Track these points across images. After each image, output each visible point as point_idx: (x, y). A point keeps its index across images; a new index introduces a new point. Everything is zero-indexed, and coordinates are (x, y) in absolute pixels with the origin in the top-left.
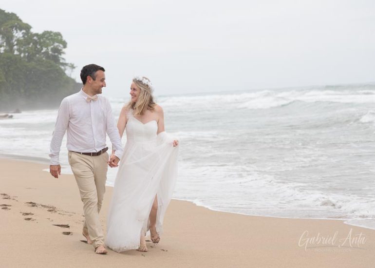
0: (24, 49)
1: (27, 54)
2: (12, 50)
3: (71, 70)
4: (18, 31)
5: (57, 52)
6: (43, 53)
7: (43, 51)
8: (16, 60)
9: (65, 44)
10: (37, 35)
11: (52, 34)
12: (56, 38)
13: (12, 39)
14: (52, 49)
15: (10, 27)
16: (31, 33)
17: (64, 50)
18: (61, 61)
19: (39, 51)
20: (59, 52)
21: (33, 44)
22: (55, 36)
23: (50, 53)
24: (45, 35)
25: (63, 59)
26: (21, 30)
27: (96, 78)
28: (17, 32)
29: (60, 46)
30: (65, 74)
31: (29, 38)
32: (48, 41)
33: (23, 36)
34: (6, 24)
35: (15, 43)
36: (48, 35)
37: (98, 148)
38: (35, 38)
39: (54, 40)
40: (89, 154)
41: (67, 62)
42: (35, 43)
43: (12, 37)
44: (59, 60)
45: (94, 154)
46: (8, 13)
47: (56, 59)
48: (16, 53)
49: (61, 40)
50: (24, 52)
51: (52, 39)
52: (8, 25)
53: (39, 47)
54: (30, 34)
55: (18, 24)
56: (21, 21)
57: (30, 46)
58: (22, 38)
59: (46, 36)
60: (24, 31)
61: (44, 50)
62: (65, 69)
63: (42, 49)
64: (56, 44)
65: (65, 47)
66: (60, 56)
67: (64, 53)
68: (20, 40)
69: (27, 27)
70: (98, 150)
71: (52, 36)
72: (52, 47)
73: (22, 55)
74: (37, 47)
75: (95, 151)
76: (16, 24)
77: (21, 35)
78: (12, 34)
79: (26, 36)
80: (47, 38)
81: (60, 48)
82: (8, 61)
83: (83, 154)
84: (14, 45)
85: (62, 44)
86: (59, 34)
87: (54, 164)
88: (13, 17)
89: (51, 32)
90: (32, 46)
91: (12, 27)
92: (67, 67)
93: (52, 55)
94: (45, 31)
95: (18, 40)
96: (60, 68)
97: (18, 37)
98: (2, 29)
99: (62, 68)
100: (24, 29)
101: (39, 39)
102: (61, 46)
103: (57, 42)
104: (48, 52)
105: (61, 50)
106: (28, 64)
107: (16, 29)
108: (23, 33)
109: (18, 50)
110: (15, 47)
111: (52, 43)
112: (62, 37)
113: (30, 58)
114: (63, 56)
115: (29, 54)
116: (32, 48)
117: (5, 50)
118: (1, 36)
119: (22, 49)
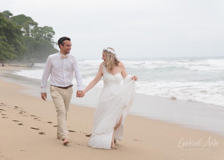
0: (35, 35)
1: (36, 37)
2: (28, 35)
3: (56, 46)
4: (32, 26)
5: (50, 37)
6: (43, 37)
7: (43, 36)
8: (30, 39)
9: (54, 33)
10: (41, 28)
12: (50, 30)
13: (29, 29)
14: (48, 35)
15: (28, 24)
16: (38, 27)
17: (53, 36)
18: (52, 41)
19: (41, 36)
20: (51, 36)
21: (39, 32)
23: (47, 37)
25: (53, 40)
26: (33, 25)
27: (64, 45)
29: (51, 34)
30: (54, 47)
31: (37, 29)
32: (46, 31)
33: (34, 28)
34: (26, 22)
35: (30, 31)
36: (46, 28)
37: (66, 85)
38: (40, 29)
39: (49, 31)
40: (61, 88)
41: (54, 41)
42: (40, 32)
43: (29, 28)
44: (51, 40)
45: (64, 88)
46: (27, 17)
47: (49, 40)
48: (30, 36)
50: (34, 36)
52: (26, 23)
53: (41, 34)
55: (32, 22)
56: (33, 21)
57: (37, 33)
58: (33, 29)
59: (45, 29)
60: (34, 26)
61: (44, 35)
62: (54, 45)
63: (43, 35)
64: (50, 33)
65: (54, 34)
66: (51, 38)
67: (53, 37)
68: (33, 30)
69: (36, 24)
70: (66, 86)
71: (48, 29)
72: (48, 34)
73: (33, 37)
74: (40, 34)
75: (64, 87)
76: (31, 22)
77: (33, 28)
78: (29, 27)
79: (35, 28)
80: (46, 30)
81: (51, 35)
82: (27, 40)
83: (58, 87)
84: (29, 32)
86: (51, 28)
88: (29, 18)
89: (48, 27)
90: (38, 33)
91: (29, 24)
92: (54, 44)
93: (47, 38)
94: (45, 26)
95: (32, 30)
96: (51, 44)
97: (32, 28)
98: (24, 24)
99: (53, 44)
100: (35, 25)
101: (42, 30)
102: (52, 33)
103: (51, 32)
105: (52, 36)
106: (36, 42)
107: (30, 25)
108: (34, 27)
109: (32, 35)
110: (30, 33)
112: (53, 29)
113: (37, 39)
114: (53, 38)
115: (37, 36)
116: (38, 34)
117: (25, 35)
118: (23, 28)
119: (34, 34)
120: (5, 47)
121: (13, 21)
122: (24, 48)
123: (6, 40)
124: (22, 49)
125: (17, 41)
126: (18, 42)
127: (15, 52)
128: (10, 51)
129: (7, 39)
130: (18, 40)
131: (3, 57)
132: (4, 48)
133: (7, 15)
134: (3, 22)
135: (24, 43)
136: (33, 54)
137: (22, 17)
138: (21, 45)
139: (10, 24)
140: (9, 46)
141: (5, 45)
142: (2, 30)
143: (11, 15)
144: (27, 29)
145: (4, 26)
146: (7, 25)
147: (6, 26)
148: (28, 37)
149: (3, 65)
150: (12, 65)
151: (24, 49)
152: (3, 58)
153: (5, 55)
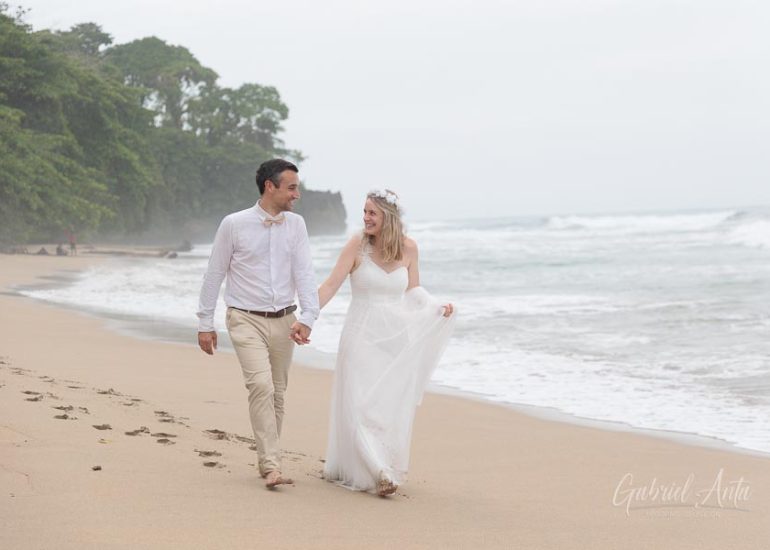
0: (203, 120)
1: (207, 130)
2: (177, 123)
4: (192, 83)
5: (268, 128)
6: (240, 129)
7: (239, 125)
8: (183, 142)
9: (284, 112)
10: (228, 91)
11: (259, 90)
12: (266, 98)
13: (179, 100)
14: (258, 121)
15: (175, 76)
16: (218, 89)
17: (282, 123)
18: (276, 145)
19: (231, 125)
20: (272, 126)
21: (221, 109)
22: (265, 95)
23: (255, 128)
24: (245, 92)
25: (280, 141)
26: (196, 82)
27: (281, 185)
28: (189, 85)
29: (274, 116)
31: (213, 96)
32: (250, 105)
33: (201, 94)
34: (168, 68)
35: (185, 107)
36: (251, 91)
37: (277, 305)
38: (225, 98)
39: (262, 103)
40: (261, 314)
41: (287, 147)
42: (225, 108)
43: (179, 94)
44: (272, 144)
45: (270, 315)
46: (173, 46)
47: (265, 141)
48: (186, 127)
49: (277, 102)
50: (203, 125)
51: (258, 100)
52: (169, 71)
53: (231, 116)
54: (214, 90)
55: (191, 68)
56: (197, 62)
57: (215, 114)
58: (198, 99)
59: (246, 94)
60: (202, 84)
61: (243, 122)
63: (238, 121)
64: (266, 111)
65: (284, 116)
66: (273, 135)
67: (282, 129)
68: (196, 102)
69: (210, 76)
70: (278, 308)
71: (258, 94)
72: (259, 116)
73: (198, 132)
74: (227, 117)
75: (272, 310)
76: (188, 68)
77: (197, 92)
78: (179, 88)
79: (207, 94)
80: (249, 99)
81: (274, 119)
82: (170, 143)
83: (252, 313)
84: (183, 112)
85: (278, 110)
86: (272, 91)
87: (205, 329)
88: (181, 53)
89: (257, 86)
90: (218, 114)
91: (179, 76)
93: (257, 132)
94: (246, 85)
95: (190, 102)
97: (191, 95)
98: (159, 78)
100: (204, 80)
101: (232, 99)
102: (277, 114)
103: (269, 107)
104: (250, 126)
105: (276, 123)
106: (208, 151)
107: (186, 79)
108: (200, 88)
109: (191, 121)
110: (185, 116)
111: (258, 107)
112: (278, 96)
113: (213, 139)
114: (279, 135)
115: (211, 129)
116: (217, 117)
117: (164, 122)
118: (157, 93)
119: (199, 120)
120: (65, 179)
121: (111, 65)
122: (151, 180)
123: (78, 150)
124: (145, 184)
125: (124, 151)
126: (125, 155)
127: (109, 195)
128: (91, 195)
129: (81, 143)
130: (127, 146)
131: (60, 219)
132: (61, 181)
133: (87, 40)
134: (65, 74)
135: (152, 160)
136: (197, 204)
137: (152, 45)
138: (137, 165)
139: (94, 82)
140: (85, 172)
141: (70, 172)
142: (61, 108)
143: (106, 39)
144: (172, 98)
145: (66, 92)
146: (80, 85)
147: (75, 92)
148: (174, 130)
149: (60, 252)
150: (99, 249)
151: (149, 183)
152: (59, 222)
153: (66, 211)
